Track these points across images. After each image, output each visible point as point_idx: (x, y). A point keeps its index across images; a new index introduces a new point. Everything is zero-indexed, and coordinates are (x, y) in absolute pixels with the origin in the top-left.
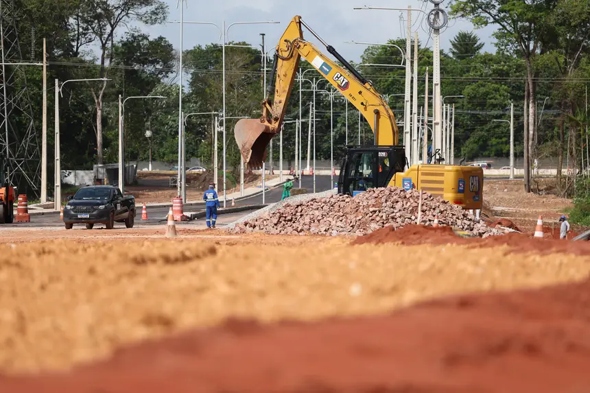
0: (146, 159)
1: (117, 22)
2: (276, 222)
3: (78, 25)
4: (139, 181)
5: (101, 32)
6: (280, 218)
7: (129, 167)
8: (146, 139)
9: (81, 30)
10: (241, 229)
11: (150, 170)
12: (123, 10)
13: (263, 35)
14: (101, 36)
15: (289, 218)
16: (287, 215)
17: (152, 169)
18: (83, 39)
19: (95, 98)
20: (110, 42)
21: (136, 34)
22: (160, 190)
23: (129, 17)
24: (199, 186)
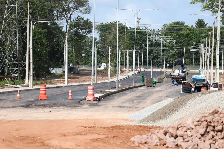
0: (83, 64)
1: (72, 13)
2: (203, 133)
3: (58, 13)
4: (79, 72)
5: (66, 16)
6: (207, 127)
7: (76, 67)
8: (82, 57)
9: (59, 15)
10: (160, 139)
11: (84, 68)
12: (74, 9)
13: (126, 19)
14: (66, 18)
15: (219, 128)
16: (216, 124)
17: (85, 68)
18: (59, 19)
19: (64, 41)
20: (70, 21)
21: (79, 18)
22: (87, 76)
23: (76, 11)
24: (102, 74)
